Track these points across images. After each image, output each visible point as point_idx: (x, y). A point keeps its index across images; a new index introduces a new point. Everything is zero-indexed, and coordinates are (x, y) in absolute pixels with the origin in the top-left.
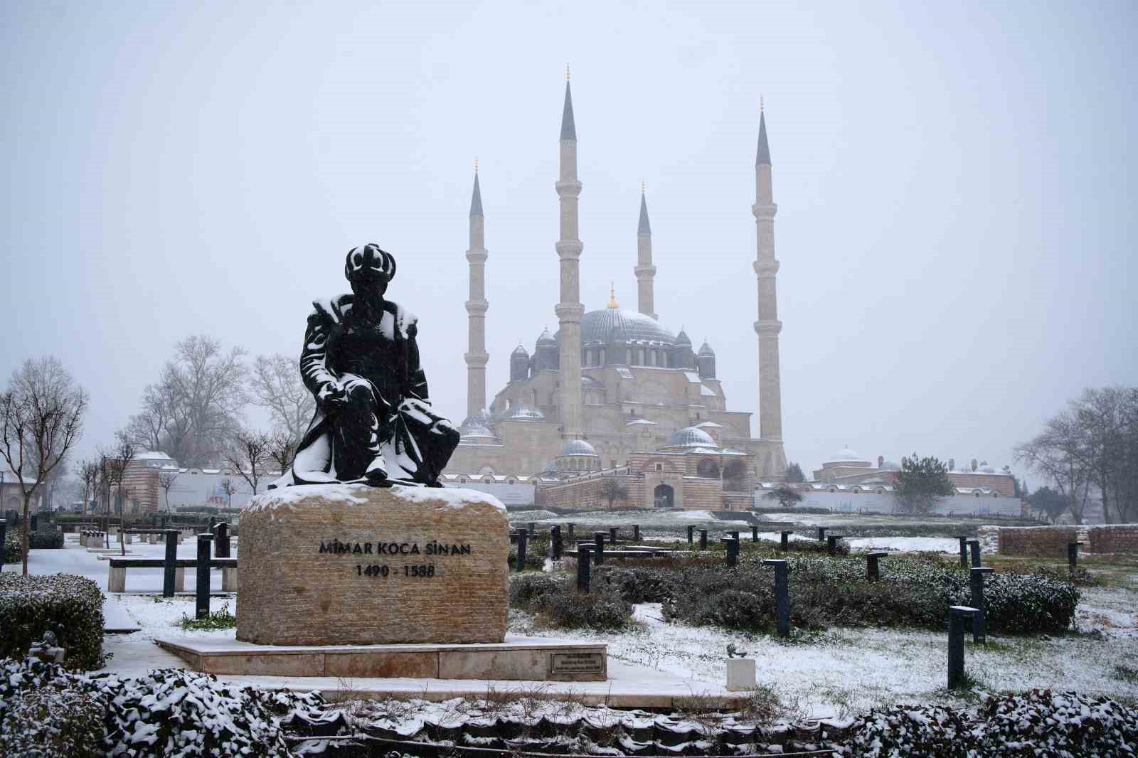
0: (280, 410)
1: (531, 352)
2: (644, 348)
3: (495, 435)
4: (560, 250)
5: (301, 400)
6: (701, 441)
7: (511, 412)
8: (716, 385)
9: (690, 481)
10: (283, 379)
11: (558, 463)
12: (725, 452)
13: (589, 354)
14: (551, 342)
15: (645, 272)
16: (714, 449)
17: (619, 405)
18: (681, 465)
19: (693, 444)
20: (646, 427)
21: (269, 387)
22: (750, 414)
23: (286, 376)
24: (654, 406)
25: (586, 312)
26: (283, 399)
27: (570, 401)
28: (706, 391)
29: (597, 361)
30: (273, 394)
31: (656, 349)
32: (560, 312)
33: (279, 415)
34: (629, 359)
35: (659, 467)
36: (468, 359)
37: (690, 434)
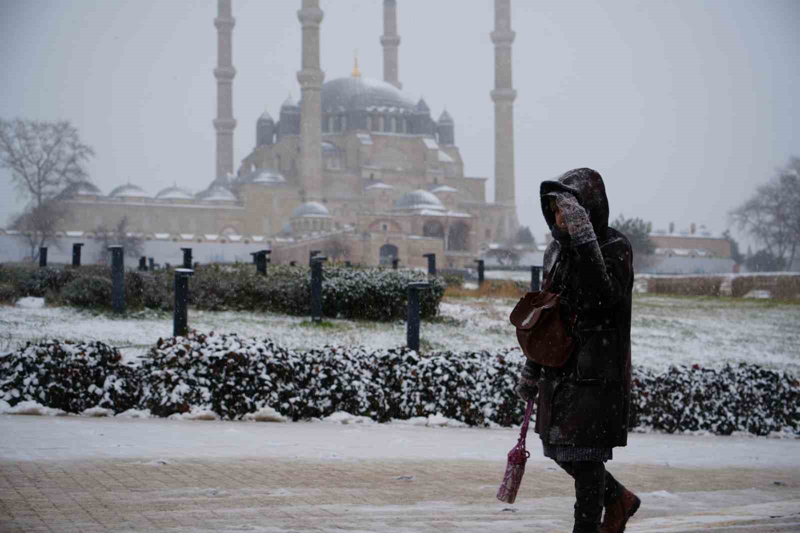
0: (20, 171)
1: (276, 118)
2: (384, 115)
3: (238, 198)
4: (302, 18)
5: (42, 162)
6: (428, 203)
7: (256, 175)
8: (454, 152)
9: (414, 241)
10: (23, 142)
11: (293, 224)
12: (450, 214)
13: (331, 120)
14: (293, 108)
15: (390, 42)
16: (442, 211)
17: (358, 170)
18: (406, 226)
19: (420, 206)
20: (384, 191)
21: (9, 149)
22: (484, 180)
23: (26, 139)
24: (393, 171)
25: (326, 80)
26: (24, 161)
27: (310, 166)
28: (444, 156)
29: (338, 127)
30: (12, 155)
31: (396, 116)
32: (301, 79)
33: (20, 176)
34: (369, 126)
35: (385, 227)
36: (217, 125)
37: (418, 197)
